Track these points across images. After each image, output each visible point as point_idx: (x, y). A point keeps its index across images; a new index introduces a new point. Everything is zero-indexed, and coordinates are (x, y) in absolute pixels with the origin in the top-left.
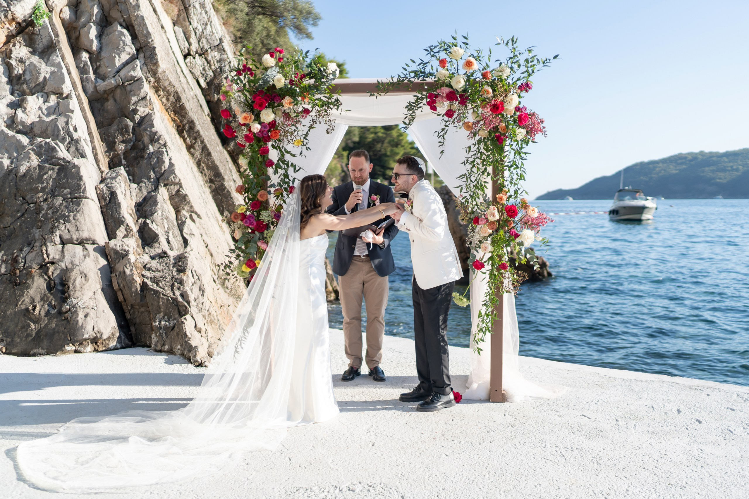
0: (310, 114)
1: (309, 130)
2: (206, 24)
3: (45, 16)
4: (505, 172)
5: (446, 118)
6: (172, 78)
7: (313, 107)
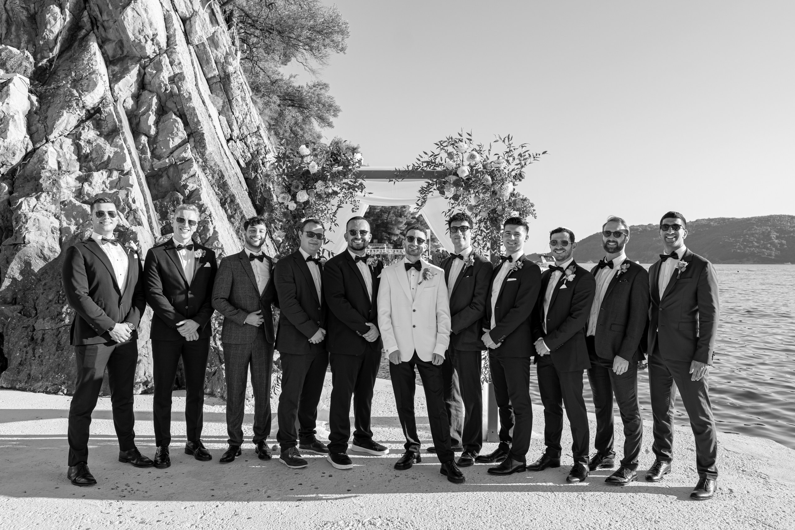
0: (339, 195)
1: (337, 209)
2: (247, 114)
3: (110, 105)
4: (501, 247)
5: (452, 201)
6: (217, 159)
7: (341, 190)
